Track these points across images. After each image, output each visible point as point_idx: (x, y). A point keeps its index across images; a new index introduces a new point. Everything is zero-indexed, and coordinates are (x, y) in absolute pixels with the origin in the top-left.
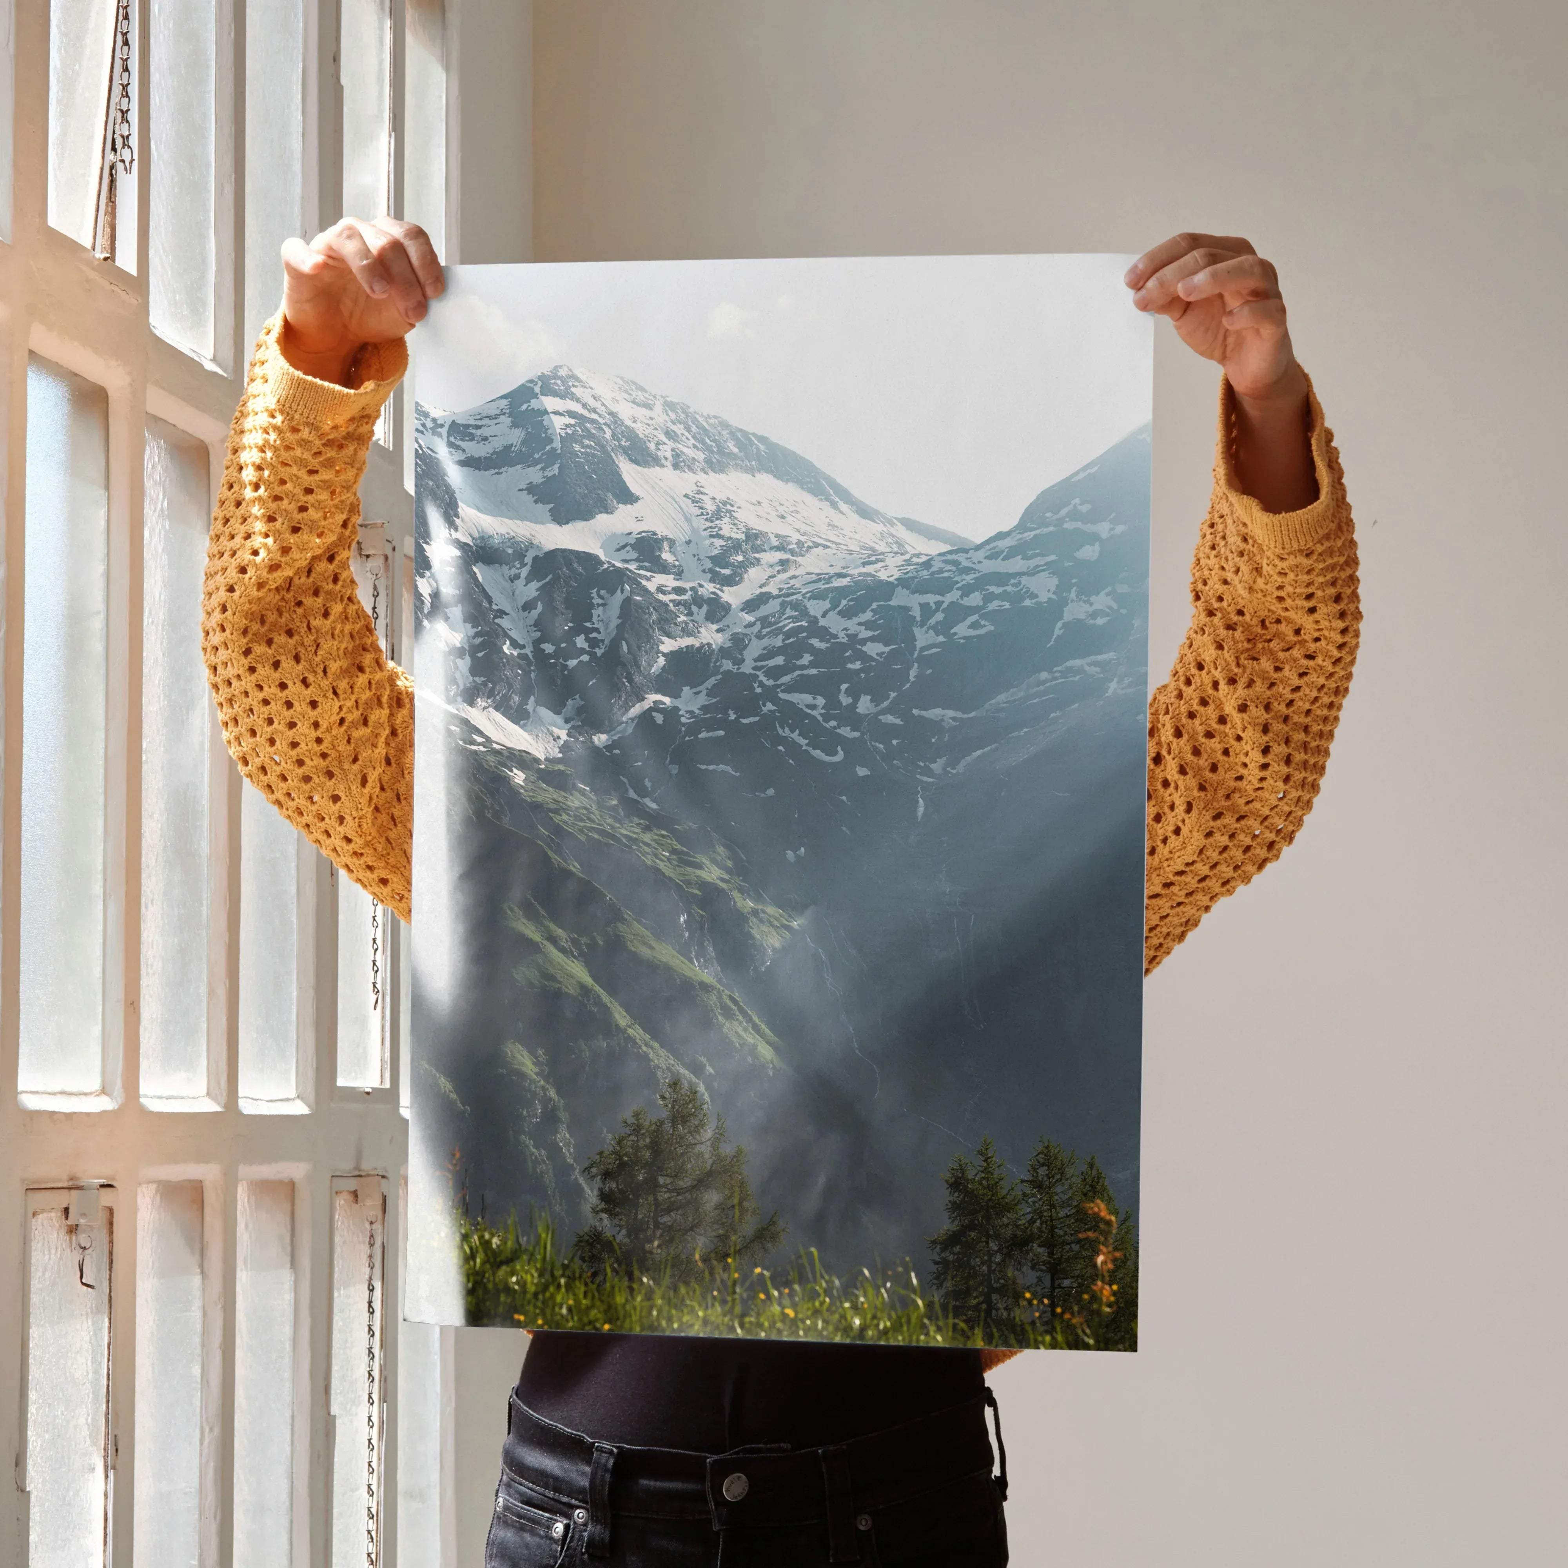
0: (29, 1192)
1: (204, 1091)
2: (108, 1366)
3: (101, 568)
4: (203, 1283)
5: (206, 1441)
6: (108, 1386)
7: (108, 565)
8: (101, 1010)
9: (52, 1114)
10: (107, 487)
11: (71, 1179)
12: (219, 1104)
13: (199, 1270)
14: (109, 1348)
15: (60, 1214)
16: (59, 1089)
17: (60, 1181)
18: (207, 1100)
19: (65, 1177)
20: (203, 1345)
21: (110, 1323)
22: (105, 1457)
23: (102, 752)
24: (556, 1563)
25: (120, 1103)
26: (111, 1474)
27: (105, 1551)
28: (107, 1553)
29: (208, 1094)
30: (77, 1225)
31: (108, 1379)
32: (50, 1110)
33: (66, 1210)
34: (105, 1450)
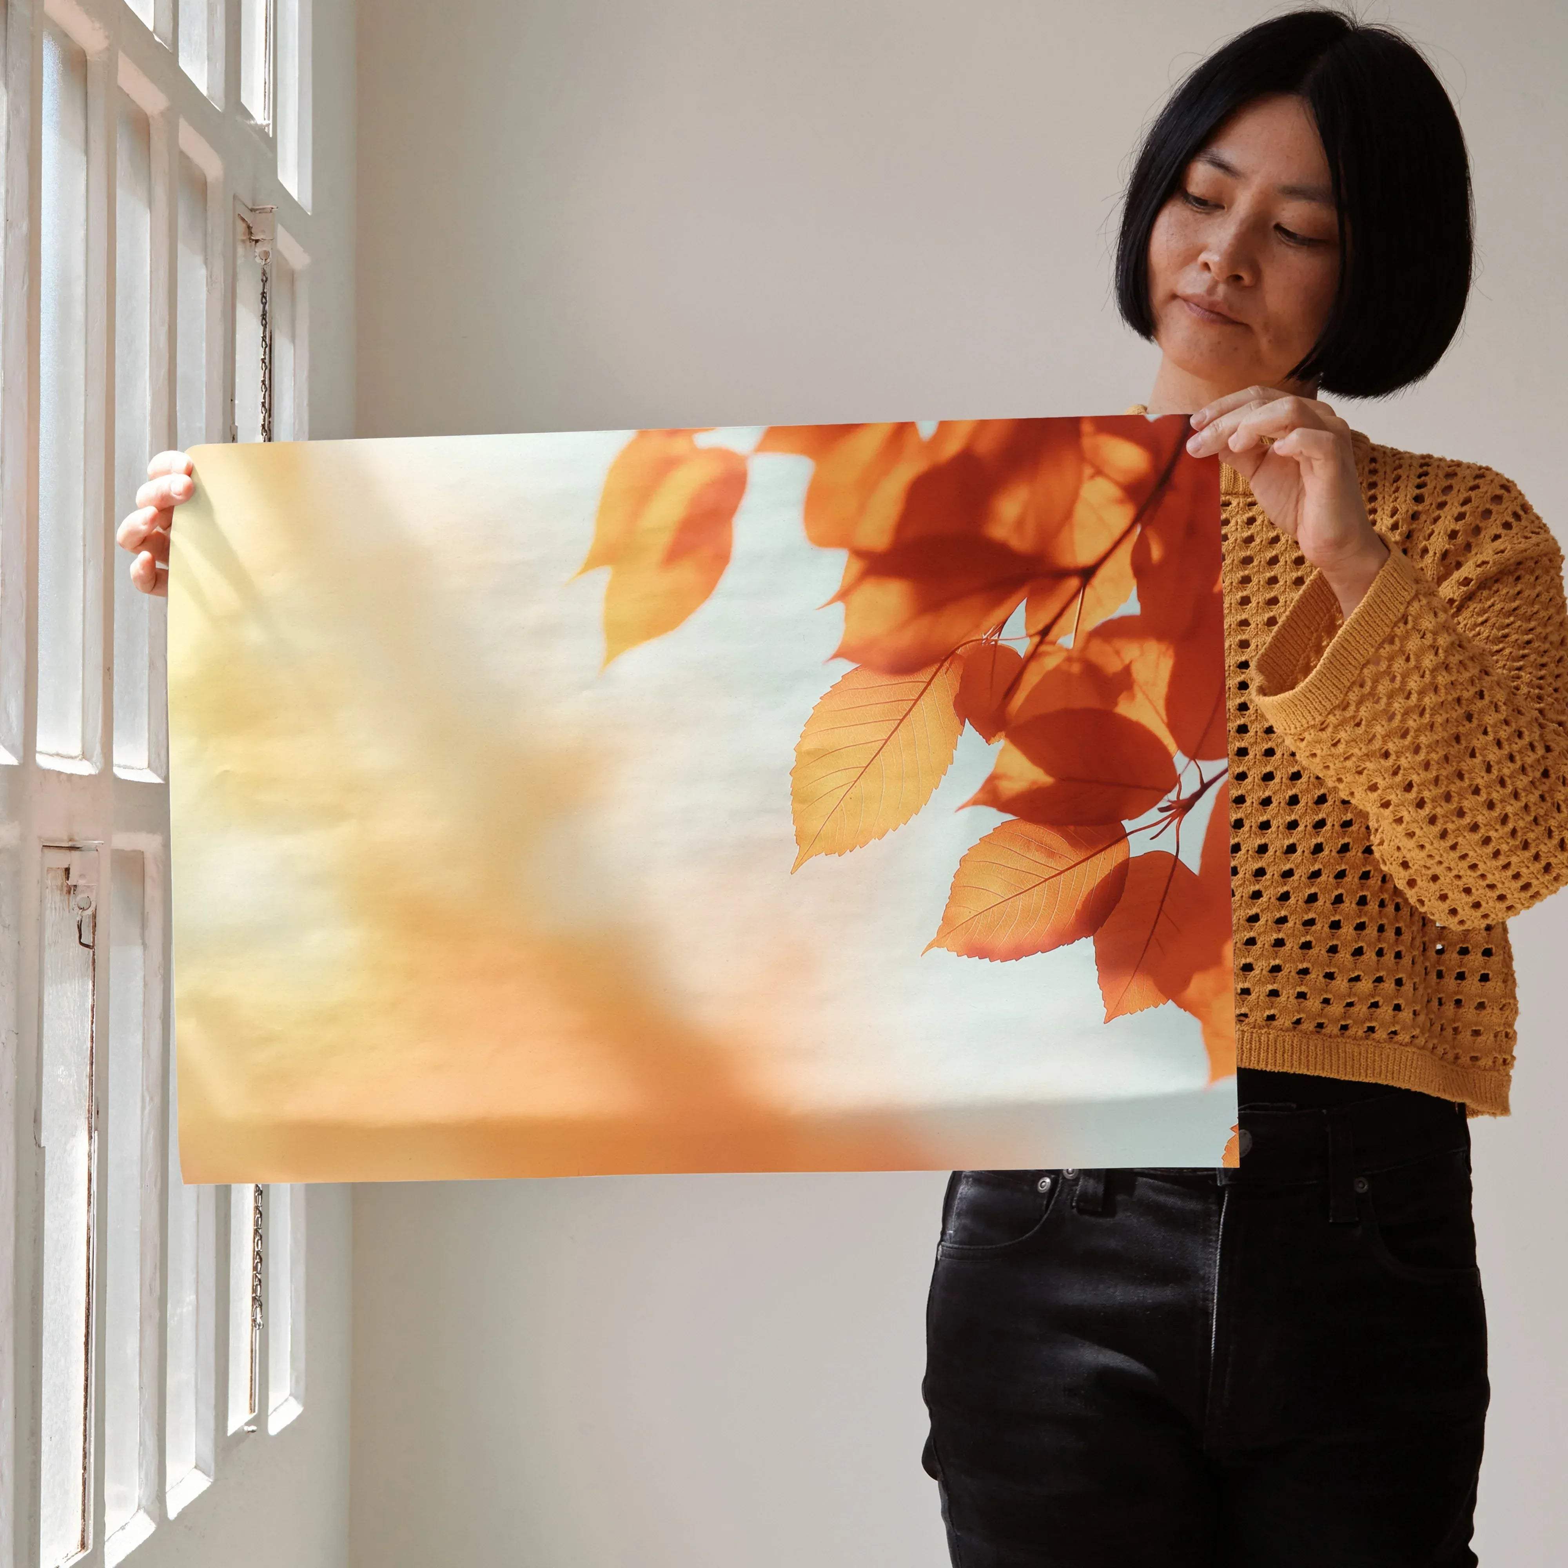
0: (46, 850)
1: (145, 764)
2: (92, 1028)
3: (82, 233)
4: (144, 954)
5: (147, 1111)
6: (92, 1048)
7: (87, 230)
8: (81, 676)
9: (59, 773)
10: (87, 152)
11: (71, 840)
12: (159, 776)
13: (140, 941)
14: (93, 1011)
15: (62, 874)
16: (54, 752)
17: (62, 841)
18: (148, 770)
19: (66, 838)
20: (144, 1015)
21: (94, 986)
22: (90, 1118)
23: (82, 419)
24: (1042, 1217)
25: (100, 767)
26: (95, 1135)
27: (88, 1211)
28: (91, 1214)
29: (149, 766)
30: (75, 886)
31: (92, 1041)
32: (58, 769)
33: (67, 871)
34: (89, 1111)
